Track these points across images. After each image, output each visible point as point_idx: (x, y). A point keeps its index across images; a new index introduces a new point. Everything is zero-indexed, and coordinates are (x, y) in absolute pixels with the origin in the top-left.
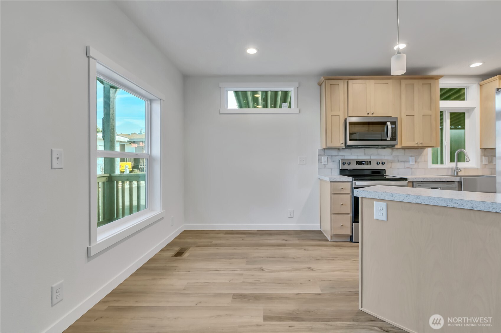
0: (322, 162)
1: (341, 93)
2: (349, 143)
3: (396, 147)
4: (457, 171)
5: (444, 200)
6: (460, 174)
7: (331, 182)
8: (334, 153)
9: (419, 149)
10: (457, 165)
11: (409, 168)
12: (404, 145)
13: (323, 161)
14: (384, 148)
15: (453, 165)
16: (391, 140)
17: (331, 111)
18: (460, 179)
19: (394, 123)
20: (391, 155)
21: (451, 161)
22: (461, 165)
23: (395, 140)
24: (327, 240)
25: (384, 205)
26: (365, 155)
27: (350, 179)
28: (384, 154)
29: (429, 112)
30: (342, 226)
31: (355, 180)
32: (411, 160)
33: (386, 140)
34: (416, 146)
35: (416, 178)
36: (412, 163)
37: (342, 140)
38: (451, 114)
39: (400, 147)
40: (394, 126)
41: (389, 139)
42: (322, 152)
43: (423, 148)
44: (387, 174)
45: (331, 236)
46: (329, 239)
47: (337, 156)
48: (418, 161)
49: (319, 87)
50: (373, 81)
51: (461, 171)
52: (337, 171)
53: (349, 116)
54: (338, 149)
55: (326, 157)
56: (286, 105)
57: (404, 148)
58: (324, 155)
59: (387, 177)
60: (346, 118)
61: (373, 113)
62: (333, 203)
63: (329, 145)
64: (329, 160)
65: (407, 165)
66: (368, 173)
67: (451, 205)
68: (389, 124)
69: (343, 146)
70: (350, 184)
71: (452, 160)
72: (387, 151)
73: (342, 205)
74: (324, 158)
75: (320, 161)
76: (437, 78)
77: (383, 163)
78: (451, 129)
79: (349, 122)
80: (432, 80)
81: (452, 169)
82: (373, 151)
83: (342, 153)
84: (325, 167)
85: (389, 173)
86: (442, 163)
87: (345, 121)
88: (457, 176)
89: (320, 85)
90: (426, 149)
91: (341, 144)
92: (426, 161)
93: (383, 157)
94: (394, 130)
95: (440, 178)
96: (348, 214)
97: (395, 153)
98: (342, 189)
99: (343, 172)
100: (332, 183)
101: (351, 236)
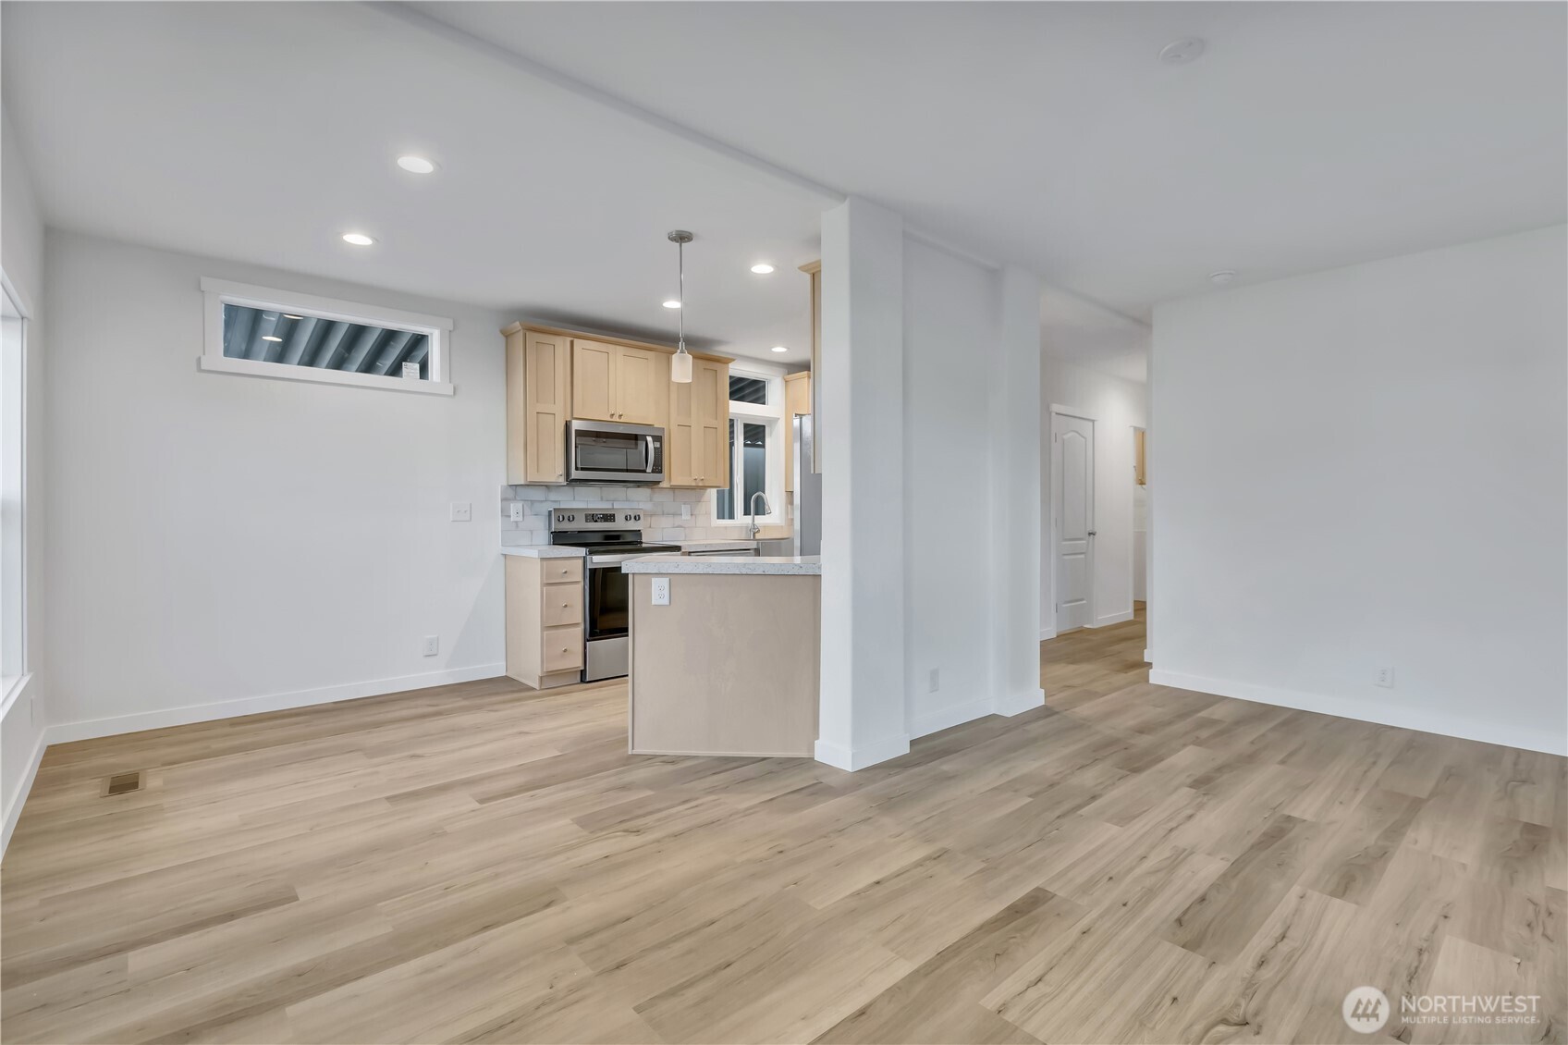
0: (510, 516)
1: (559, 362)
2: (575, 474)
3: (661, 485)
4: (754, 530)
5: (737, 565)
6: (758, 536)
7: (542, 559)
8: (537, 494)
9: (697, 489)
10: (754, 521)
11: (681, 527)
12: (675, 482)
13: (512, 513)
14: (639, 487)
15: (748, 519)
16: (653, 472)
17: (537, 401)
18: (758, 543)
19: (658, 439)
20: (651, 500)
21: (745, 514)
22: (760, 520)
23: (661, 472)
24: (533, 689)
25: (665, 581)
26: (602, 499)
27: (582, 551)
28: (638, 500)
29: (713, 423)
30: (565, 651)
31: (591, 553)
32: (685, 509)
33: (644, 471)
34: (694, 484)
35: (695, 545)
36: (686, 517)
37: (561, 469)
38: (746, 426)
39: (669, 486)
40: (658, 445)
41: (649, 470)
42: (510, 493)
43: (705, 488)
44: (643, 540)
45: (541, 678)
46: (536, 685)
47: (542, 501)
48: (695, 513)
49: (503, 339)
50: (619, 348)
51: (758, 531)
52: (543, 537)
53: (575, 416)
54: (546, 486)
55: (519, 505)
56: (416, 369)
57: (673, 488)
58: (515, 499)
59: (644, 545)
60: (570, 421)
61: (621, 416)
62: (547, 603)
63: (533, 478)
64: (527, 511)
65: (678, 521)
66: (597, 539)
67: (744, 571)
68: (649, 439)
69: (562, 480)
70: (580, 562)
71: (747, 512)
72: (643, 493)
73: (566, 606)
74: (515, 507)
75: (505, 514)
76: (725, 361)
77: (637, 518)
78: (745, 445)
79: (576, 431)
80: (718, 364)
81: (747, 527)
82: (618, 491)
83: (553, 496)
84: (517, 526)
85: (648, 539)
86: (731, 516)
87: (567, 426)
88: (754, 539)
89: (507, 335)
90: (709, 490)
91: (558, 477)
92: (708, 514)
93: (635, 505)
94: (659, 452)
95: (729, 544)
96: (576, 625)
97: (659, 497)
98: (566, 572)
99: (559, 538)
100: (545, 563)
101: (582, 671)
